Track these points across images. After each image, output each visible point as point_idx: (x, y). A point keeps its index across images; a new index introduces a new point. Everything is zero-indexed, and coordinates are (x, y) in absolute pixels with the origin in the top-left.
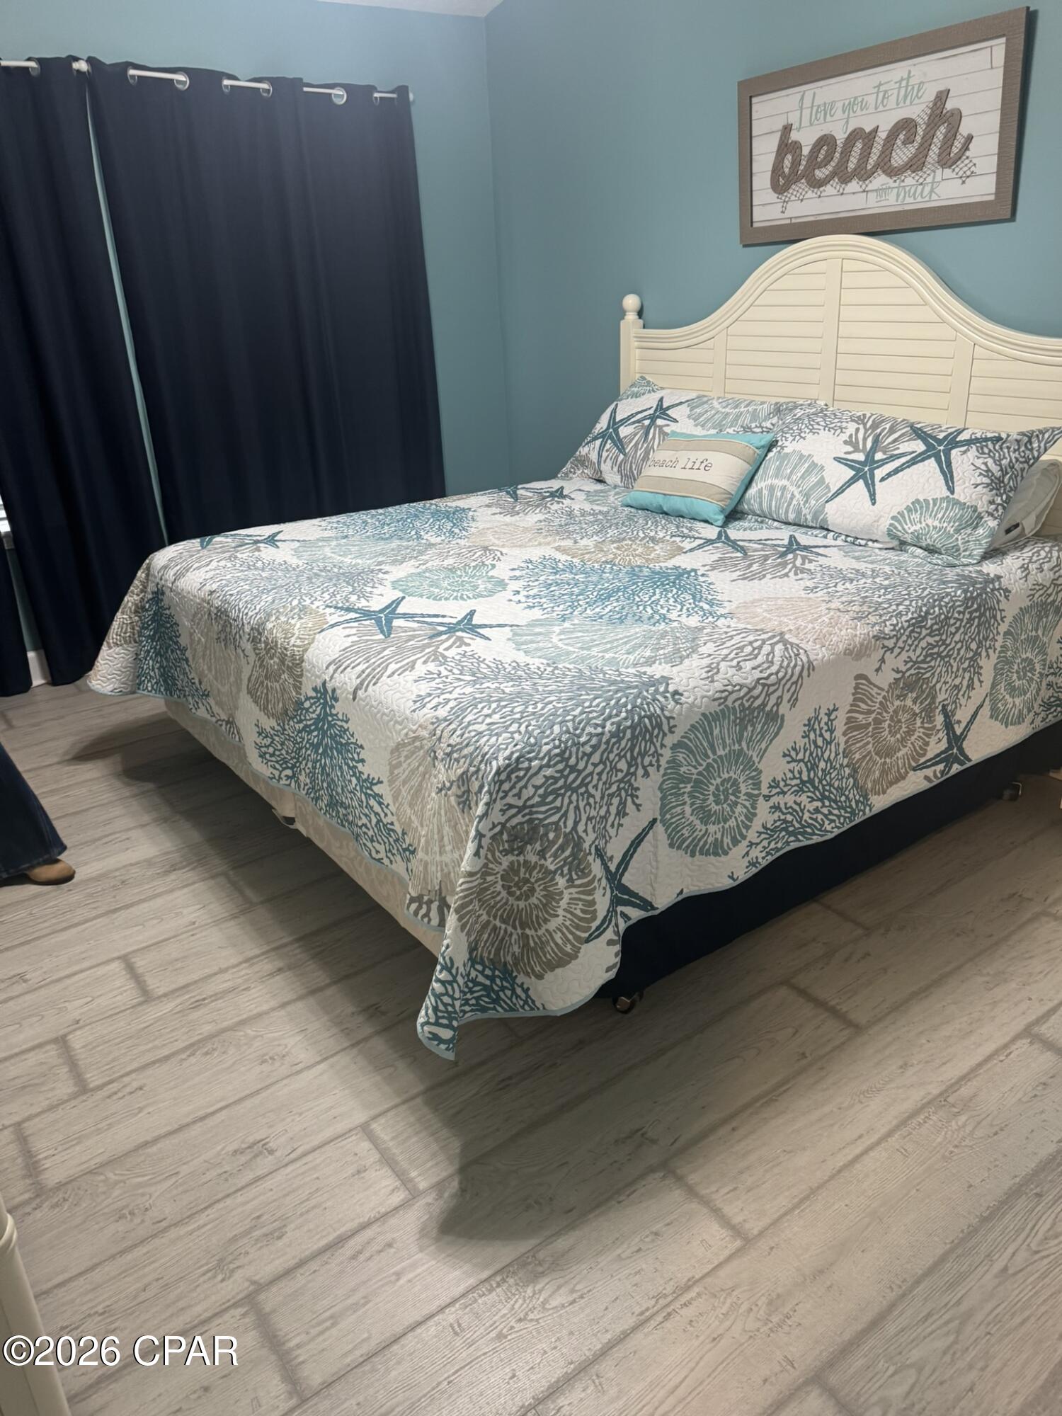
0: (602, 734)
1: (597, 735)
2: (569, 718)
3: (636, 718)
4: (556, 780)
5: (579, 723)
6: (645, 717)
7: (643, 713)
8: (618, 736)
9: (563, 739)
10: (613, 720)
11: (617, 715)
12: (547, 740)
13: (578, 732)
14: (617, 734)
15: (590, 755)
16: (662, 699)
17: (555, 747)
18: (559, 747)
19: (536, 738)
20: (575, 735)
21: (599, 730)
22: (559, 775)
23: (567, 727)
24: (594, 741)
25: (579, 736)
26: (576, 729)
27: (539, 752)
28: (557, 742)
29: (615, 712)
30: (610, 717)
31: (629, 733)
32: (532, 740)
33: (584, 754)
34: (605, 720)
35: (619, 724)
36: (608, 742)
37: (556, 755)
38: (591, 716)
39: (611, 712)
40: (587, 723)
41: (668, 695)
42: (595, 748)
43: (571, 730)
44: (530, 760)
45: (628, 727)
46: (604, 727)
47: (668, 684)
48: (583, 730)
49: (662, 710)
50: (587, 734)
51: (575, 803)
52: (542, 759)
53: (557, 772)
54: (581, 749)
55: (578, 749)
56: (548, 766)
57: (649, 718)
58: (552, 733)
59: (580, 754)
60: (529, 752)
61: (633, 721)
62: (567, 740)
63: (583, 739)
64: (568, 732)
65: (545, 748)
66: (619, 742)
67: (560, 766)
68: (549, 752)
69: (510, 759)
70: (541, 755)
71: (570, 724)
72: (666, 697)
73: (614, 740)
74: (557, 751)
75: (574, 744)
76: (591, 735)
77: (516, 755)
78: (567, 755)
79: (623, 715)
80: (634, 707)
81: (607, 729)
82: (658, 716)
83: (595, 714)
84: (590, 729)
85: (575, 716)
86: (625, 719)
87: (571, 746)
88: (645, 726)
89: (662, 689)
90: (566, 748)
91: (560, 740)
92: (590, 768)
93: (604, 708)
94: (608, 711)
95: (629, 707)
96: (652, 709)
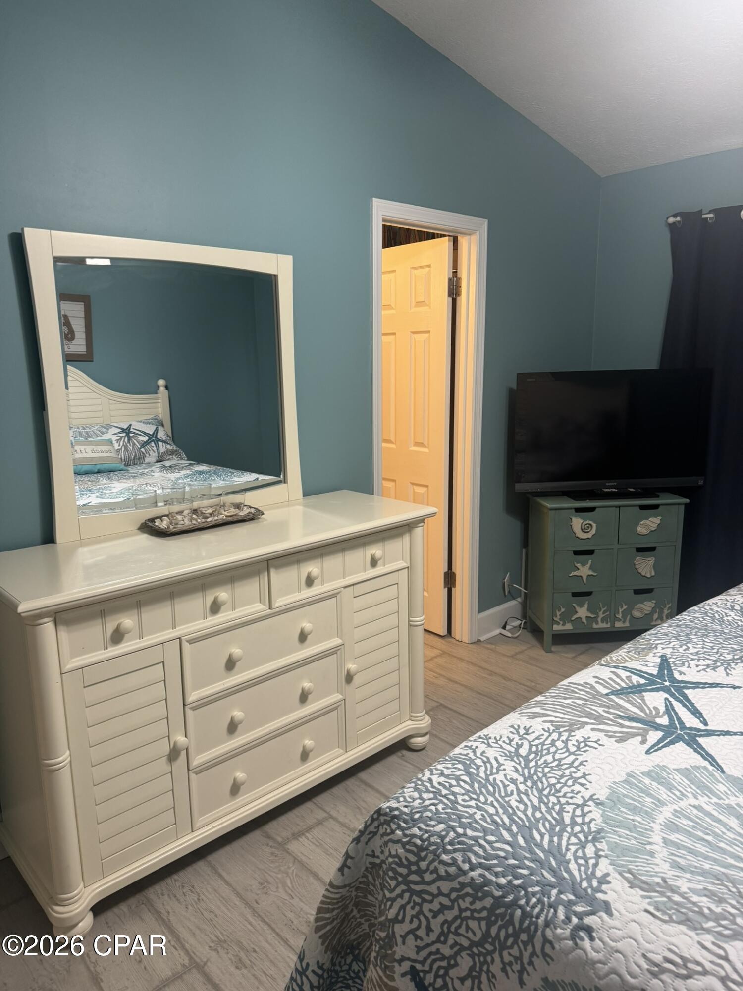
0: (464, 873)
1: (460, 869)
2: (460, 831)
3: (510, 898)
4: (401, 865)
5: (459, 843)
6: (520, 907)
7: (522, 902)
8: (477, 892)
9: (432, 840)
10: (487, 873)
11: (497, 875)
12: (423, 827)
13: (449, 847)
14: (479, 890)
15: (440, 878)
16: (561, 914)
17: (420, 838)
18: (423, 841)
19: (421, 817)
20: (444, 847)
21: (466, 867)
22: (405, 863)
23: (447, 834)
24: (452, 870)
25: (446, 852)
26: (451, 843)
27: (409, 828)
28: (426, 836)
29: (499, 869)
30: (488, 868)
31: (488, 902)
32: (417, 816)
33: (436, 870)
34: (481, 865)
35: (487, 883)
36: (463, 885)
37: (415, 845)
38: (476, 849)
39: (495, 865)
40: (463, 850)
41: (575, 920)
42: (449, 877)
43: (447, 840)
44: (399, 827)
45: (493, 897)
46: (472, 868)
47: (593, 913)
48: (455, 851)
49: (547, 924)
50: (453, 858)
51: (404, 902)
52: (405, 836)
53: (406, 858)
54: (436, 863)
55: (433, 861)
56: (404, 845)
57: (525, 915)
58: (435, 826)
59: (432, 867)
60: (405, 821)
61: (503, 897)
62: (435, 844)
63: (444, 857)
64: (443, 838)
65: (416, 831)
66: (475, 898)
67: (413, 858)
68: (414, 836)
69: (391, 811)
70: (408, 832)
71: (452, 835)
72: (568, 919)
73: (468, 890)
74: (418, 842)
75: (434, 852)
76: (454, 862)
77: (396, 813)
78: (423, 854)
79: (503, 881)
80: (523, 887)
81: (472, 874)
82: (536, 924)
83: (481, 852)
84: (459, 857)
85: (465, 835)
86: (500, 886)
87: (431, 852)
88: (512, 915)
89: (579, 909)
90: (427, 849)
91: (430, 836)
92: (433, 889)
93: (497, 857)
94: (495, 862)
95: (517, 882)
96: (537, 910)
